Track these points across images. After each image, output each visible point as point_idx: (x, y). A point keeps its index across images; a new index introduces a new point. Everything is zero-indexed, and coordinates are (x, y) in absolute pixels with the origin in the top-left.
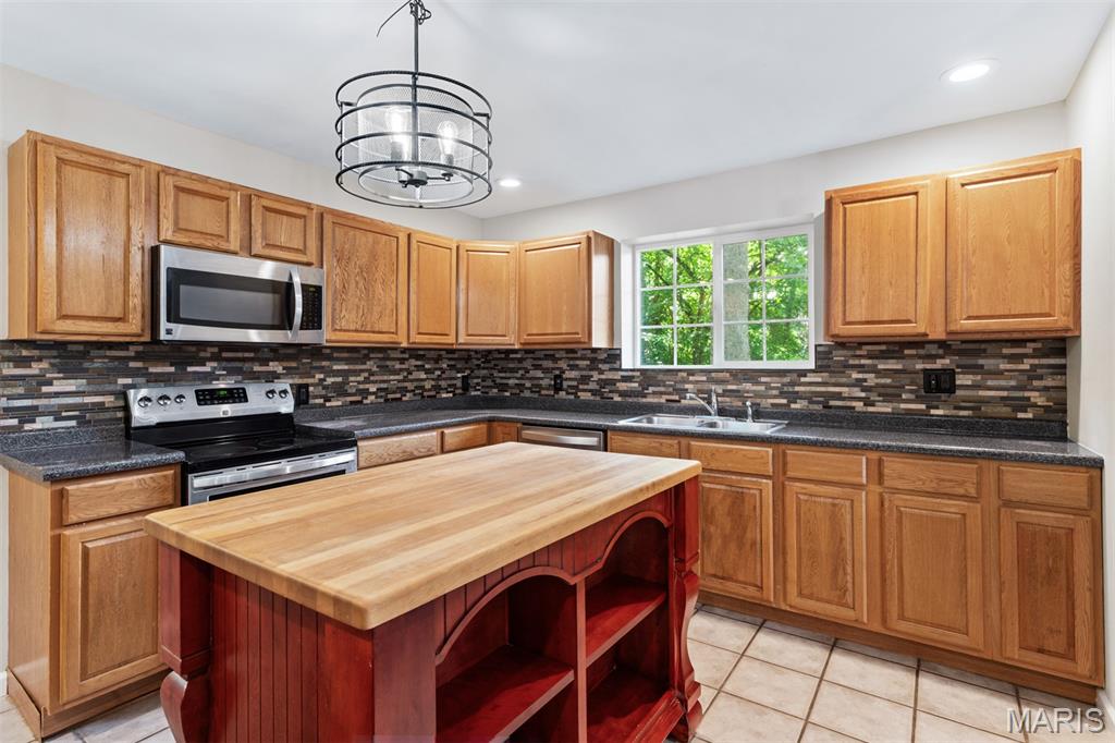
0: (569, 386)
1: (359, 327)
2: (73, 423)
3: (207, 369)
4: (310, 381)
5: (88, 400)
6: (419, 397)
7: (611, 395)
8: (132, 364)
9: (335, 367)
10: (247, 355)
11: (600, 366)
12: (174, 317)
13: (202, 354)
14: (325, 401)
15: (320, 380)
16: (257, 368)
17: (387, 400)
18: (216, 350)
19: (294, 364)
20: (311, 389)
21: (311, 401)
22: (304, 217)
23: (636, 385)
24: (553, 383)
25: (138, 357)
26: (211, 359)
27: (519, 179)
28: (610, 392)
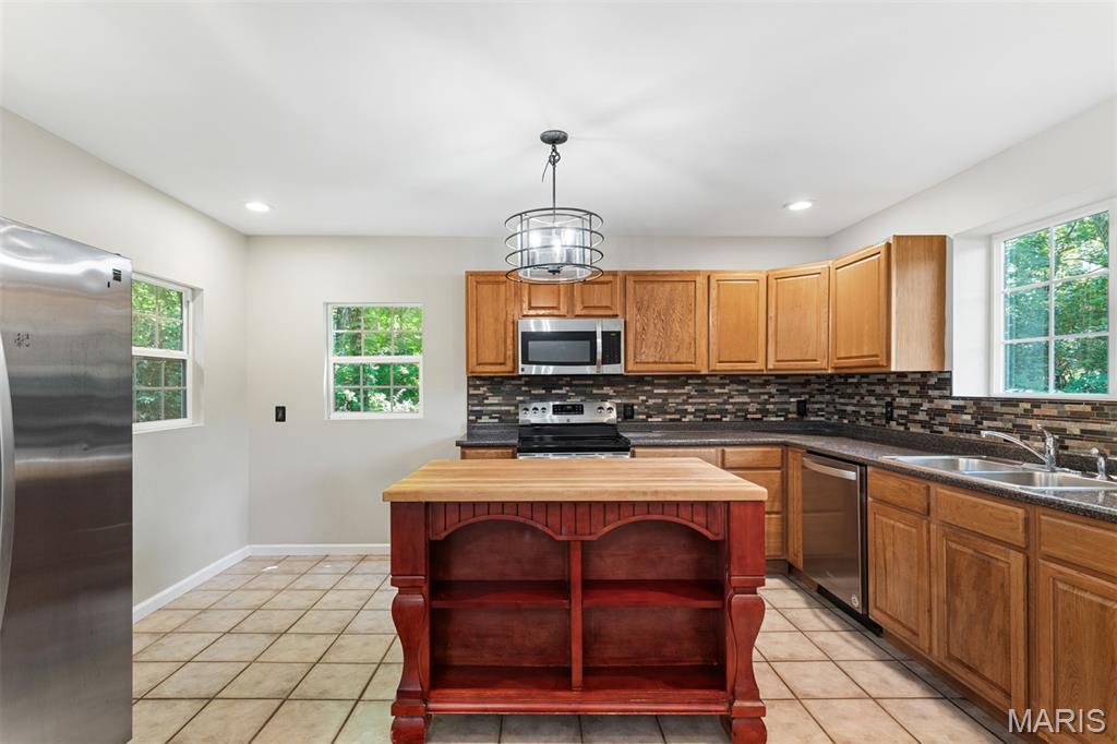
0: (899, 415)
1: (657, 360)
2: (497, 420)
3: (563, 391)
4: (635, 401)
5: (503, 408)
6: (742, 419)
7: (941, 428)
8: (523, 389)
9: (655, 391)
10: (588, 382)
11: (930, 392)
12: (525, 361)
13: (561, 382)
14: (648, 417)
15: (642, 401)
16: (595, 391)
17: (705, 420)
18: (568, 379)
19: (622, 389)
20: (636, 407)
21: (636, 417)
22: (611, 282)
23: (968, 417)
24: (884, 411)
25: (526, 384)
26: (566, 386)
27: (810, 200)
28: (941, 424)
